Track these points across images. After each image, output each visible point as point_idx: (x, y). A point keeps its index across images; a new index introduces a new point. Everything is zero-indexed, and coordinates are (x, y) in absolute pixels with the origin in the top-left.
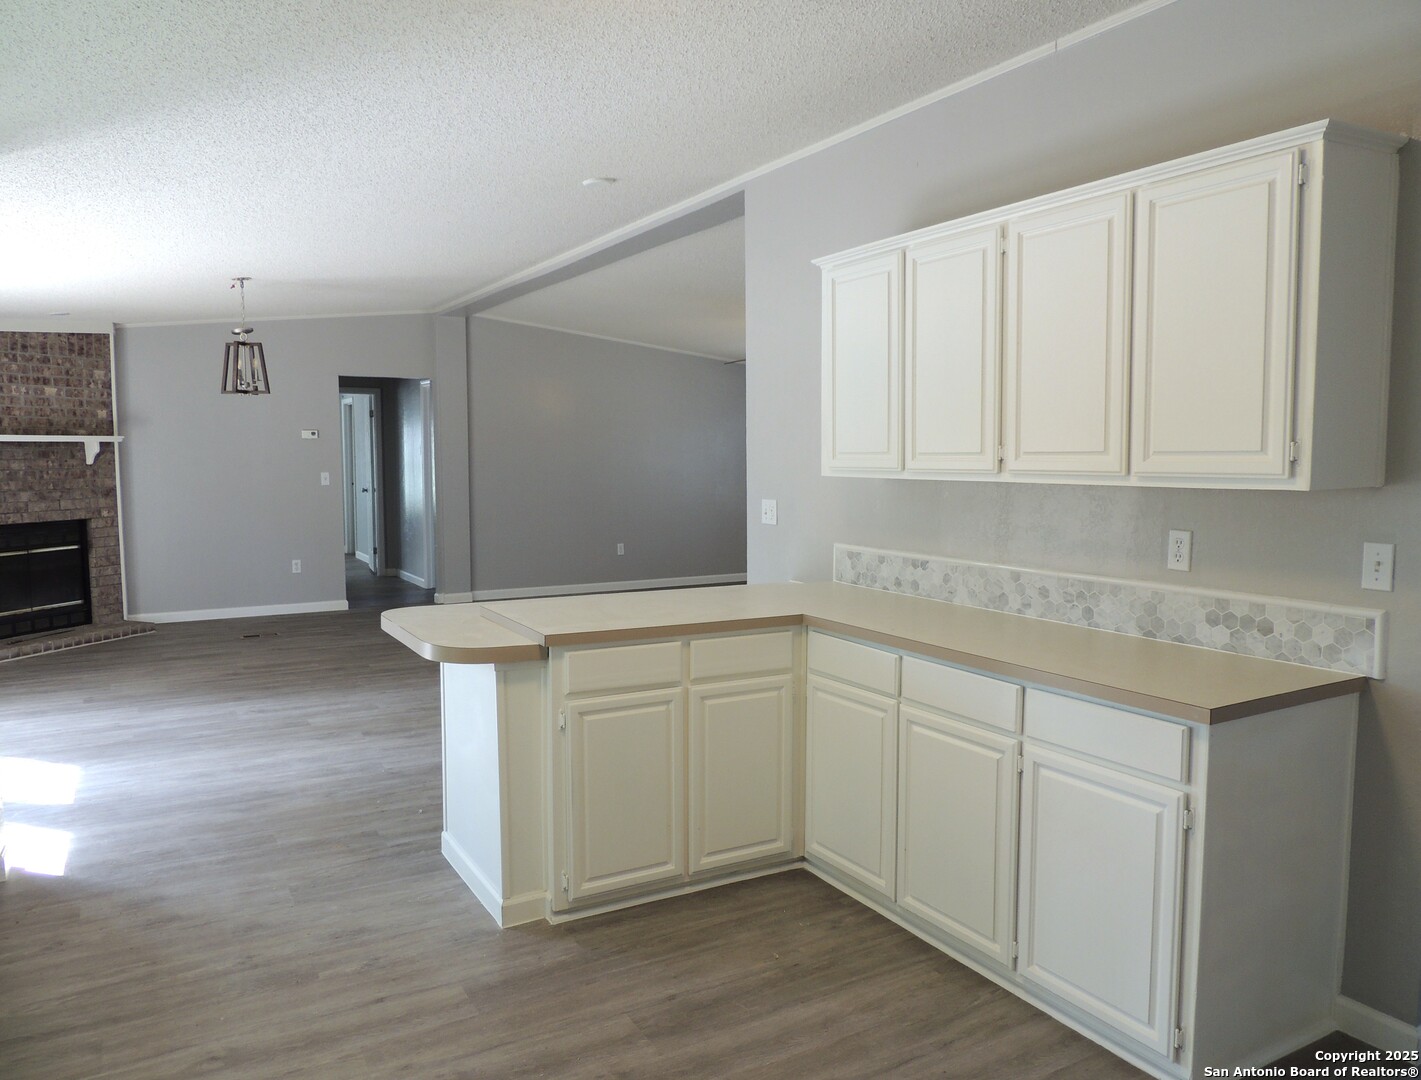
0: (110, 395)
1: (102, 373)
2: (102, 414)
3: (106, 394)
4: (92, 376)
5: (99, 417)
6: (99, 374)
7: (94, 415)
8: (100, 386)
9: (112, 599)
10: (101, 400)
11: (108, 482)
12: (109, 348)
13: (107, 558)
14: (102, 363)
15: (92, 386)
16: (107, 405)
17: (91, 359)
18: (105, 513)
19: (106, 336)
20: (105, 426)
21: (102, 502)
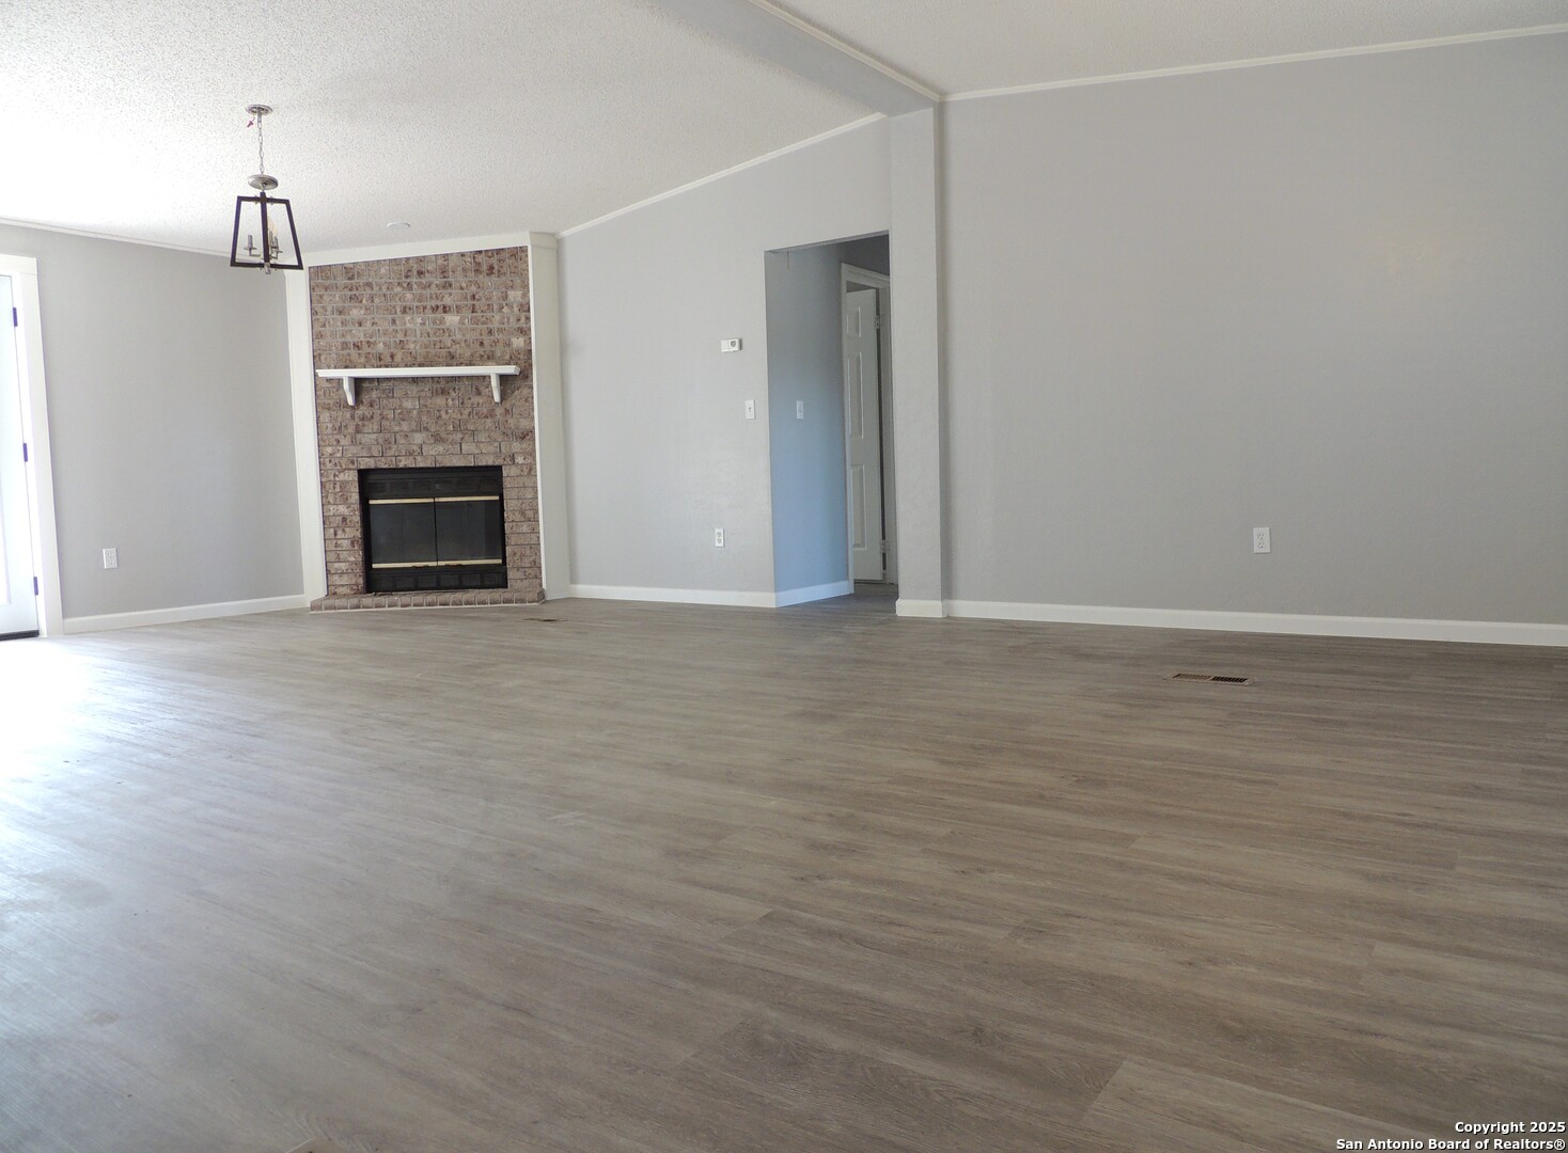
0: (528, 319)
1: (519, 293)
2: (518, 342)
3: (523, 319)
4: (505, 297)
5: (515, 346)
6: (515, 295)
7: (509, 344)
8: (516, 309)
9: (527, 562)
10: (516, 327)
11: (524, 424)
12: (526, 262)
13: (523, 513)
14: (518, 281)
15: (505, 310)
16: (524, 332)
17: (503, 278)
18: (519, 460)
19: (523, 250)
20: (522, 357)
21: (516, 446)
